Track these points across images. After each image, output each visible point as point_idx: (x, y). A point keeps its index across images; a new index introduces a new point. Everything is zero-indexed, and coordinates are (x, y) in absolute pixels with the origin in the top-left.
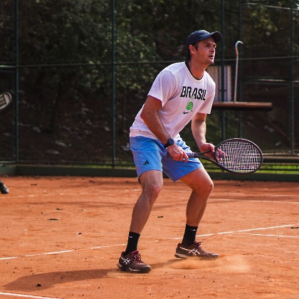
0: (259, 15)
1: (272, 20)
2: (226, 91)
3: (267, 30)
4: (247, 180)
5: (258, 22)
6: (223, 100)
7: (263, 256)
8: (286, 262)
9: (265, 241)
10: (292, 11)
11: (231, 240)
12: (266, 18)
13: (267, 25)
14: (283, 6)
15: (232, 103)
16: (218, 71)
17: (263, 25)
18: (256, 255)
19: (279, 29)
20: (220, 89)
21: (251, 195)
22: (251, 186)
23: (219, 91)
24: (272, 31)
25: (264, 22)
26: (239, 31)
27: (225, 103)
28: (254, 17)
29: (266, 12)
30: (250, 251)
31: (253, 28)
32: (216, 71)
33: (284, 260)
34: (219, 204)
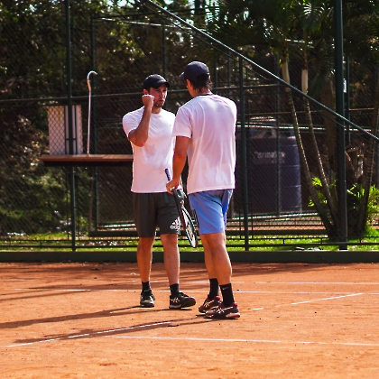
0: (119, 35)
1: (136, 41)
2: (76, 139)
3: (131, 55)
4: (107, 261)
5: (118, 44)
6: (71, 153)
7: (130, 366)
8: (162, 373)
9: (134, 345)
10: (164, 28)
11: (86, 346)
12: (129, 39)
13: (130, 48)
14: (151, 22)
15: (84, 156)
16: (64, 112)
17: (124, 49)
18: (121, 366)
19: (147, 54)
20: (67, 137)
21: (112, 282)
22: (113, 270)
23: (66, 140)
24: (137, 57)
25: (125, 44)
26: (91, 58)
27: (74, 156)
28: (112, 38)
29: (128, 30)
30: (113, 360)
31: (111, 52)
32: (61, 113)
33: (159, 371)
34: (68, 296)
